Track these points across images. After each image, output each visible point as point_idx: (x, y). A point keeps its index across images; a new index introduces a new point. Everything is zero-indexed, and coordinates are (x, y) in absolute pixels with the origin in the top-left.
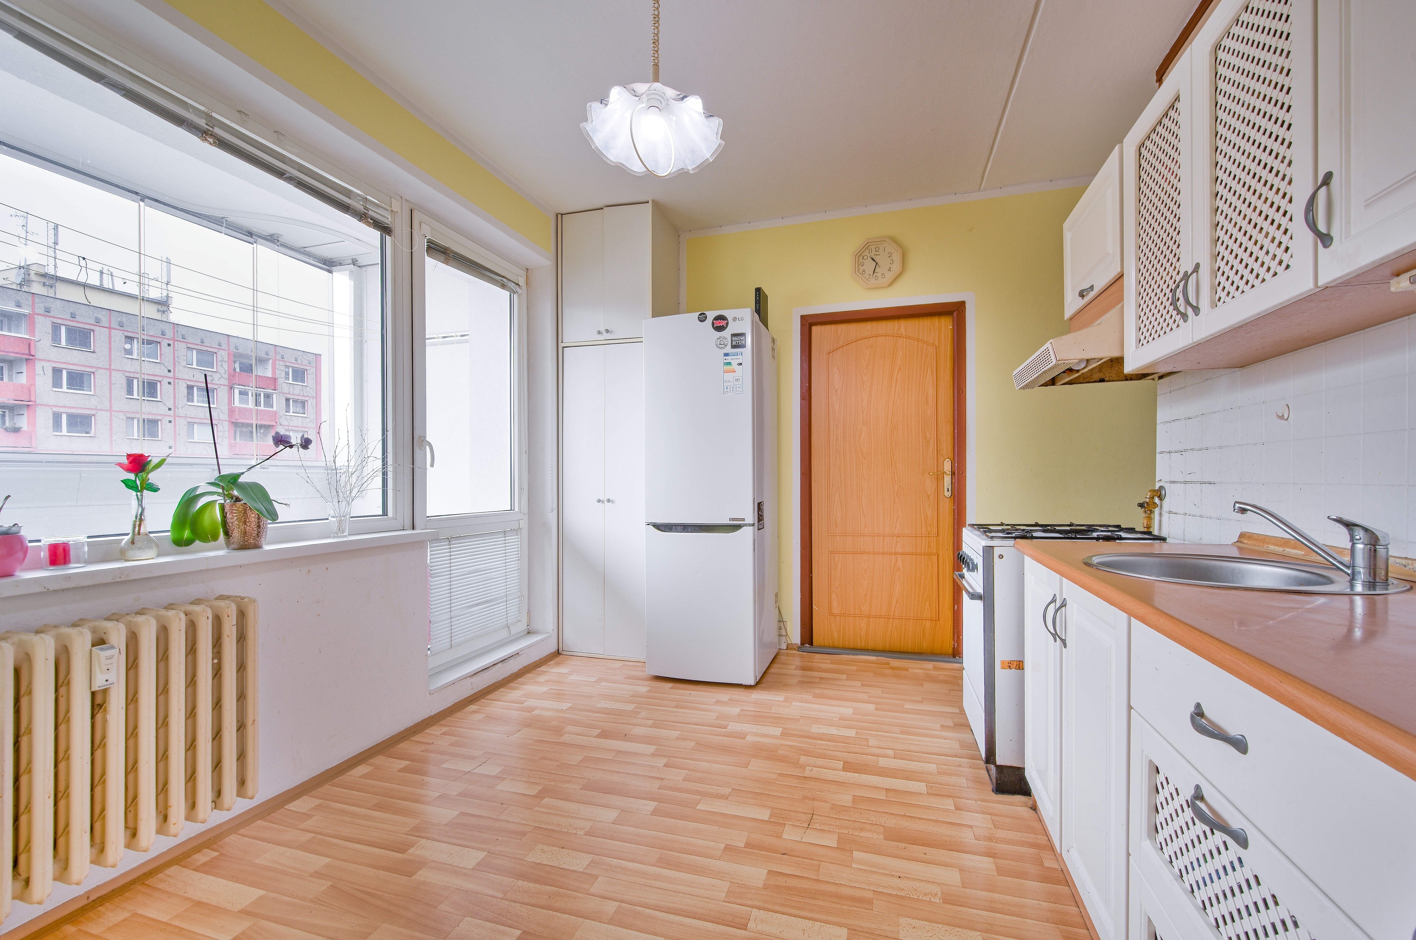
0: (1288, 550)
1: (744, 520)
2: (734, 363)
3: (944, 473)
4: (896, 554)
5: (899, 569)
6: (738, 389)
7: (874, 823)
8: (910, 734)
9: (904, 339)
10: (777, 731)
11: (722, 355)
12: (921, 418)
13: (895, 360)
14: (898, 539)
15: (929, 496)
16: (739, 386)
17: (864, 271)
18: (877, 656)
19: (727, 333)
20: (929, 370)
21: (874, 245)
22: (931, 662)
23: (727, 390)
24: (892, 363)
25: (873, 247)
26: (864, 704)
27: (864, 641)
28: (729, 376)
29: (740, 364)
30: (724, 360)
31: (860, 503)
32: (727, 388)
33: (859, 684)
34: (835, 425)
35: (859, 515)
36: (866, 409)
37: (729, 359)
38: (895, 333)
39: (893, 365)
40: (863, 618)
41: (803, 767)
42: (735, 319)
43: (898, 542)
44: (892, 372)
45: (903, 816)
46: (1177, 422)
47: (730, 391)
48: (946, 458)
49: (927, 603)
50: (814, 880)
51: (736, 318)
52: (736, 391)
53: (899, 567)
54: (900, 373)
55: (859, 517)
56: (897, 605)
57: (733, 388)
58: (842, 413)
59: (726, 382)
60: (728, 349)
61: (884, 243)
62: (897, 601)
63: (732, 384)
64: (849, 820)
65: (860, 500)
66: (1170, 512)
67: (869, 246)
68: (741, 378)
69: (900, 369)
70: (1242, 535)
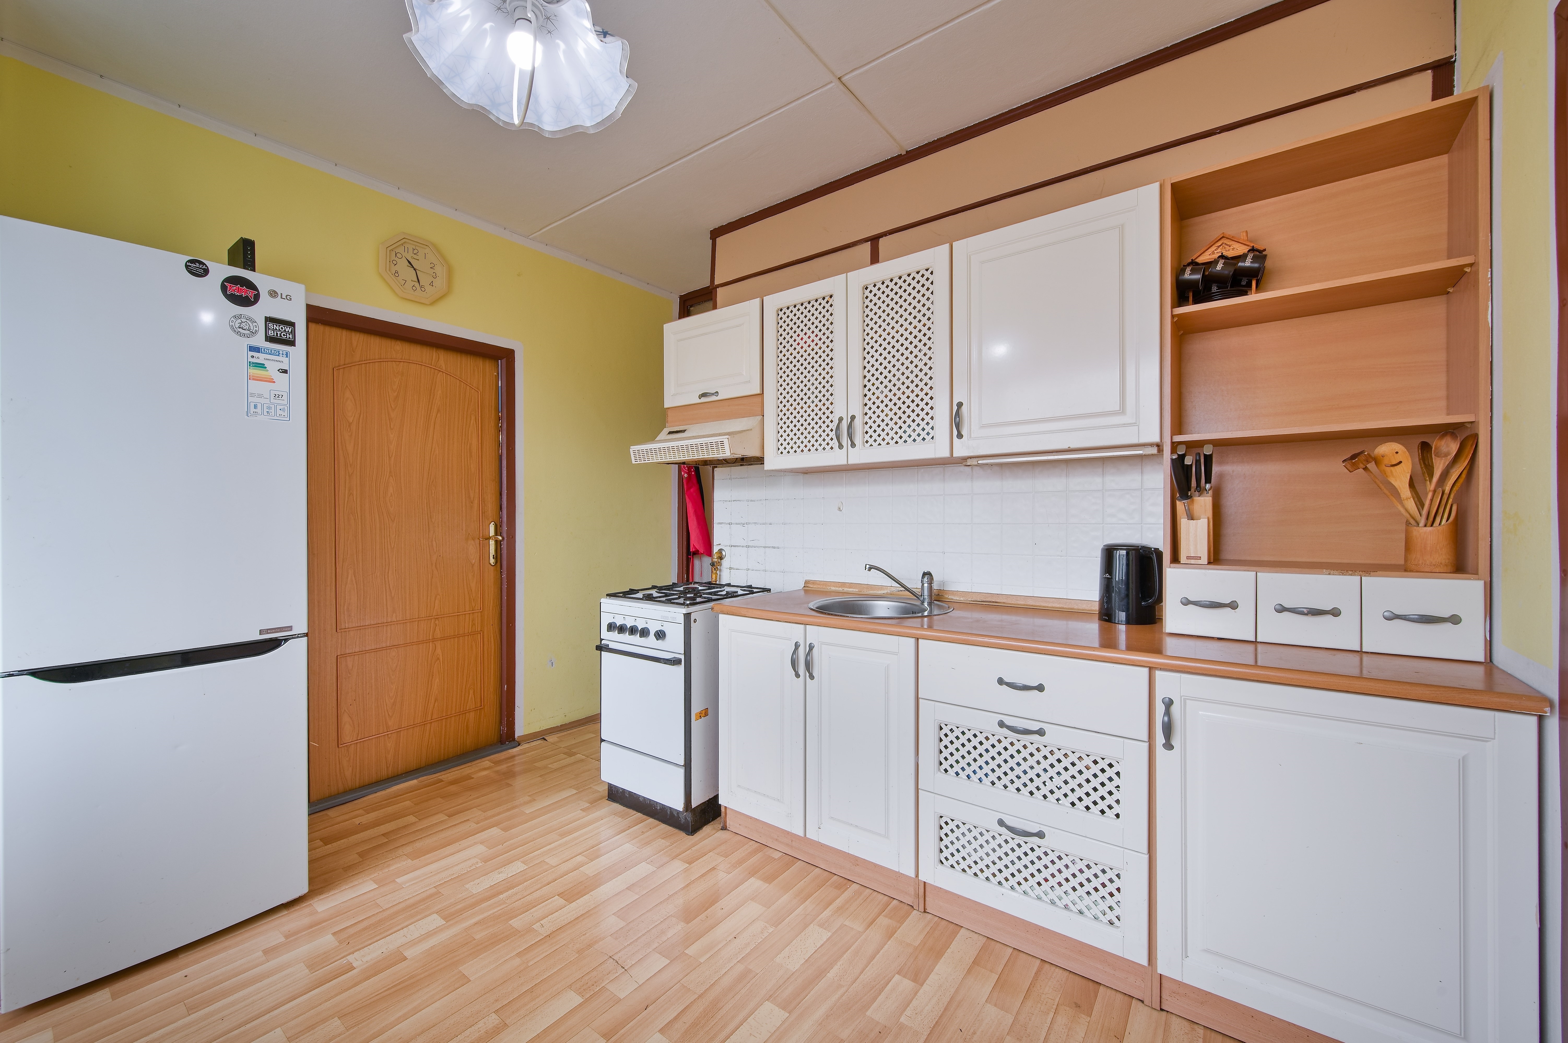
0: (846, 589)
1: (290, 628)
2: (272, 368)
3: (489, 538)
4: (434, 640)
5: (438, 659)
6: (279, 412)
7: (662, 920)
8: (570, 833)
9: (444, 374)
10: (435, 921)
11: (245, 349)
12: (463, 474)
13: (433, 398)
14: (437, 622)
15: (473, 565)
16: (281, 407)
17: (396, 272)
18: (416, 778)
19: (258, 313)
20: (473, 418)
21: (413, 245)
22: (483, 759)
23: (255, 410)
24: (429, 401)
25: (411, 247)
26: (483, 833)
27: (391, 767)
28: (256, 387)
29: (285, 372)
30: (250, 356)
31: (385, 582)
32: (255, 407)
33: (442, 817)
34: (347, 474)
35: (385, 597)
36: (394, 455)
37: (261, 358)
38: (433, 364)
39: (430, 404)
40: (389, 735)
41: (529, 930)
42: (273, 294)
43: (436, 626)
44: (429, 412)
45: (668, 899)
46: (738, 502)
47: (262, 413)
48: (491, 521)
49: (471, 692)
50: (698, 998)
51: (275, 292)
52: (276, 414)
53: (438, 656)
54: (439, 415)
55: (385, 600)
56: (436, 704)
57: (269, 408)
58: (359, 458)
59: (253, 395)
60: (259, 340)
61: (426, 249)
62: (436, 700)
63: (268, 401)
64: (643, 935)
65: (386, 577)
66: (731, 568)
67: (405, 242)
68: (285, 395)
69: (438, 411)
70: (806, 582)
